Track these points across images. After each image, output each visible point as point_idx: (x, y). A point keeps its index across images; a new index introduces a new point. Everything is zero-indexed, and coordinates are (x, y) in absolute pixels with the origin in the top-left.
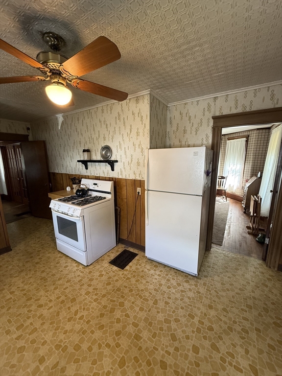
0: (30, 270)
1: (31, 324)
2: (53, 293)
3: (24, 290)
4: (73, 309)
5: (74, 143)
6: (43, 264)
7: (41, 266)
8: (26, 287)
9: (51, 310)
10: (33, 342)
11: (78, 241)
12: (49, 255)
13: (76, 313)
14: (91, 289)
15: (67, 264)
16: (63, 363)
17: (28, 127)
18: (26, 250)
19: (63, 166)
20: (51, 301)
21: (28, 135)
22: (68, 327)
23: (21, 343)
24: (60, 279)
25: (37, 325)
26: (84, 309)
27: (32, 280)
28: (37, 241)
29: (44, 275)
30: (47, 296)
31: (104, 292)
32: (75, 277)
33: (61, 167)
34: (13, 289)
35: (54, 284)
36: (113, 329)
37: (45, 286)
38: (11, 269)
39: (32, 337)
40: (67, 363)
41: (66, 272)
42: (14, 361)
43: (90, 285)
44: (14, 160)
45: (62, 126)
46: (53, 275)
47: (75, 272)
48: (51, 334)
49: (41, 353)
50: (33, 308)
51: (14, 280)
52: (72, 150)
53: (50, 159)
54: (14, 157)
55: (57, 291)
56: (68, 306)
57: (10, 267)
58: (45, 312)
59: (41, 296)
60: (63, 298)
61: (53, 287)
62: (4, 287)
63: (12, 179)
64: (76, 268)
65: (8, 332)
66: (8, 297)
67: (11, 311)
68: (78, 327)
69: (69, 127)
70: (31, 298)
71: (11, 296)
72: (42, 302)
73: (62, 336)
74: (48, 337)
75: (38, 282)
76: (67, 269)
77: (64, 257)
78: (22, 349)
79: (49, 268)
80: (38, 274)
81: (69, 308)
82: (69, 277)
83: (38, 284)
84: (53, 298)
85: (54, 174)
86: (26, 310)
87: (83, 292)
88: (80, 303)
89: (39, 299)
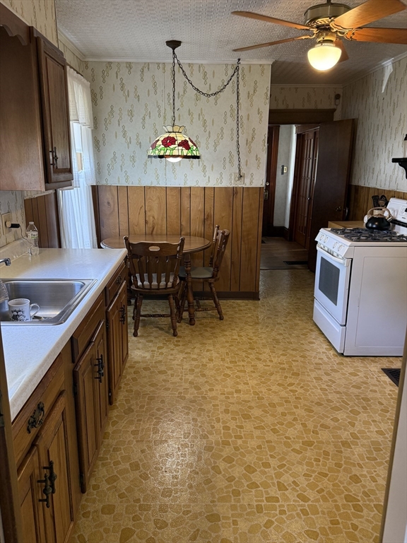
0: (267, 326)
1: (243, 366)
2: (279, 357)
3: (251, 339)
4: (289, 380)
5: (400, 120)
6: (286, 327)
7: (282, 328)
8: (255, 338)
9: (266, 368)
10: (238, 377)
11: (336, 305)
12: (299, 322)
13: (291, 384)
14: (325, 378)
15: (314, 341)
16: (253, 404)
17: (337, 93)
18: (274, 306)
19: (373, 173)
20: (271, 361)
21: (335, 110)
22: (274, 388)
23: (228, 372)
24: (294, 350)
25: (248, 369)
26: (302, 387)
27: (263, 336)
28: (294, 301)
29: (278, 337)
30: (270, 356)
31: (342, 390)
32: (315, 357)
33: (371, 174)
34: (242, 334)
35: (284, 351)
36: (322, 421)
37: (274, 347)
38: (249, 317)
39: (238, 374)
40: (256, 407)
41: (306, 347)
42: (219, 378)
43: (327, 374)
44: (311, 161)
45: (387, 86)
46: (290, 343)
47: (319, 353)
48: (255, 382)
49: (240, 387)
50: (251, 356)
51: (247, 327)
52: (393, 136)
53: (357, 156)
54: (311, 156)
55: (283, 358)
56: (286, 374)
57: (250, 315)
58: (260, 365)
59: (264, 353)
60: (286, 366)
61: (281, 352)
62: (236, 329)
63: (301, 198)
64: (324, 350)
65: (223, 360)
66: (235, 337)
67: (232, 348)
68: (283, 394)
69: (399, 87)
70: (254, 349)
71: (238, 338)
72: (262, 357)
73: (264, 390)
74: (253, 382)
75: (269, 340)
76: (311, 345)
77: (317, 333)
78: (227, 375)
79: (290, 335)
80: (274, 334)
81: (286, 377)
82: (308, 353)
83: (268, 342)
84: (275, 360)
85: (358, 188)
86: (244, 354)
87: (313, 375)
88: (301, 380)
89: (261, 354)
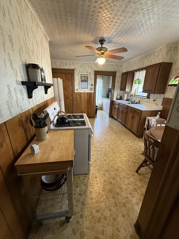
2: (103, 147)
24: (99, 151)
27: (111, 158)
29: (105, 158)
30: (106, 147)
35: (102, 150)
37: (106, 151)
46: (101, 154)
79: (101, 160)
83: (109, 154)
